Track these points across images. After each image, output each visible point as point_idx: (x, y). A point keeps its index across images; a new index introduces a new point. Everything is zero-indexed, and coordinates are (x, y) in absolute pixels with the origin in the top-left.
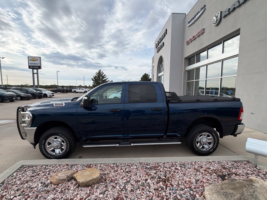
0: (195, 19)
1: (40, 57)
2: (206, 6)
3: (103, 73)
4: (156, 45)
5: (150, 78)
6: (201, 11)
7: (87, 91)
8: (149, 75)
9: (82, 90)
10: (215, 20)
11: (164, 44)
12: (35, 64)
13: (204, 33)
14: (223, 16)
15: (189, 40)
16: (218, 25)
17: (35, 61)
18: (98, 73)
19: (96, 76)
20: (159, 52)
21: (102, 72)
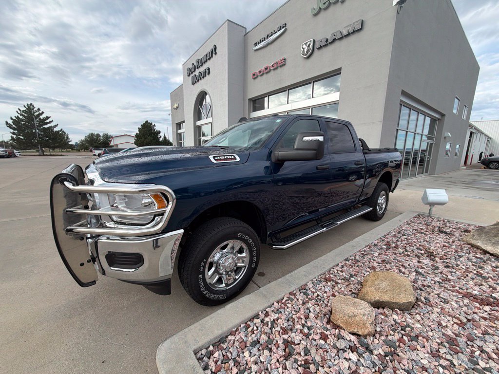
0: (268, 42)
2: (287, 26)
3: (43, 113)
4: (189, 69)
5: (156, 131)
6: (278, 31)
8: (153, 124)
10: (306, 50)
11: (211, 70)
13: (284, 65)
14: (317, 46)
15: (257, 71)
16: (308, 57)
18: (24, 112)
19: (18, 117)
20: (197, 84)
21: (39, 109)
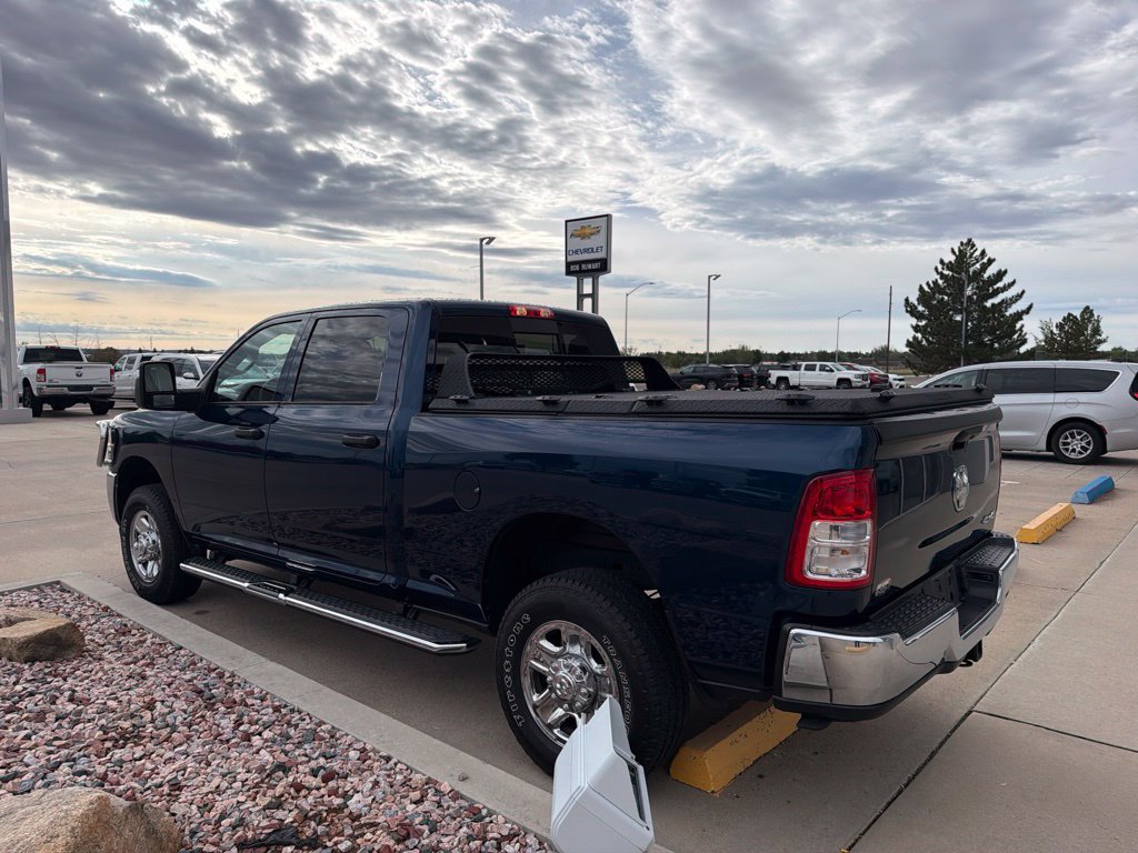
1: (607, 215)
3: (991, 261)
7: (853, 379)
9: (824, 373)
12: (586, 250)
17: (589, 236)
18: (950, 266)
19: (933, 285)
